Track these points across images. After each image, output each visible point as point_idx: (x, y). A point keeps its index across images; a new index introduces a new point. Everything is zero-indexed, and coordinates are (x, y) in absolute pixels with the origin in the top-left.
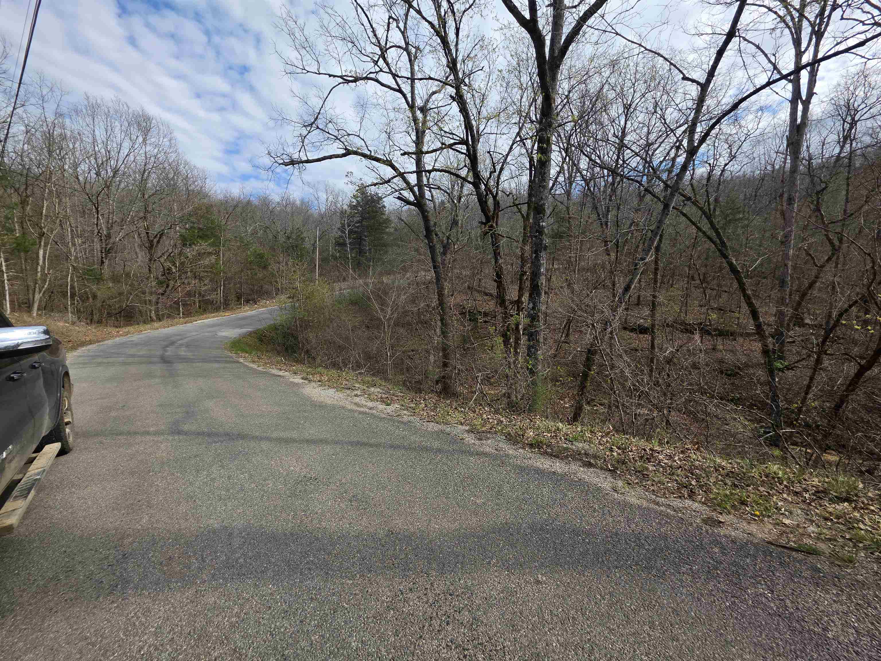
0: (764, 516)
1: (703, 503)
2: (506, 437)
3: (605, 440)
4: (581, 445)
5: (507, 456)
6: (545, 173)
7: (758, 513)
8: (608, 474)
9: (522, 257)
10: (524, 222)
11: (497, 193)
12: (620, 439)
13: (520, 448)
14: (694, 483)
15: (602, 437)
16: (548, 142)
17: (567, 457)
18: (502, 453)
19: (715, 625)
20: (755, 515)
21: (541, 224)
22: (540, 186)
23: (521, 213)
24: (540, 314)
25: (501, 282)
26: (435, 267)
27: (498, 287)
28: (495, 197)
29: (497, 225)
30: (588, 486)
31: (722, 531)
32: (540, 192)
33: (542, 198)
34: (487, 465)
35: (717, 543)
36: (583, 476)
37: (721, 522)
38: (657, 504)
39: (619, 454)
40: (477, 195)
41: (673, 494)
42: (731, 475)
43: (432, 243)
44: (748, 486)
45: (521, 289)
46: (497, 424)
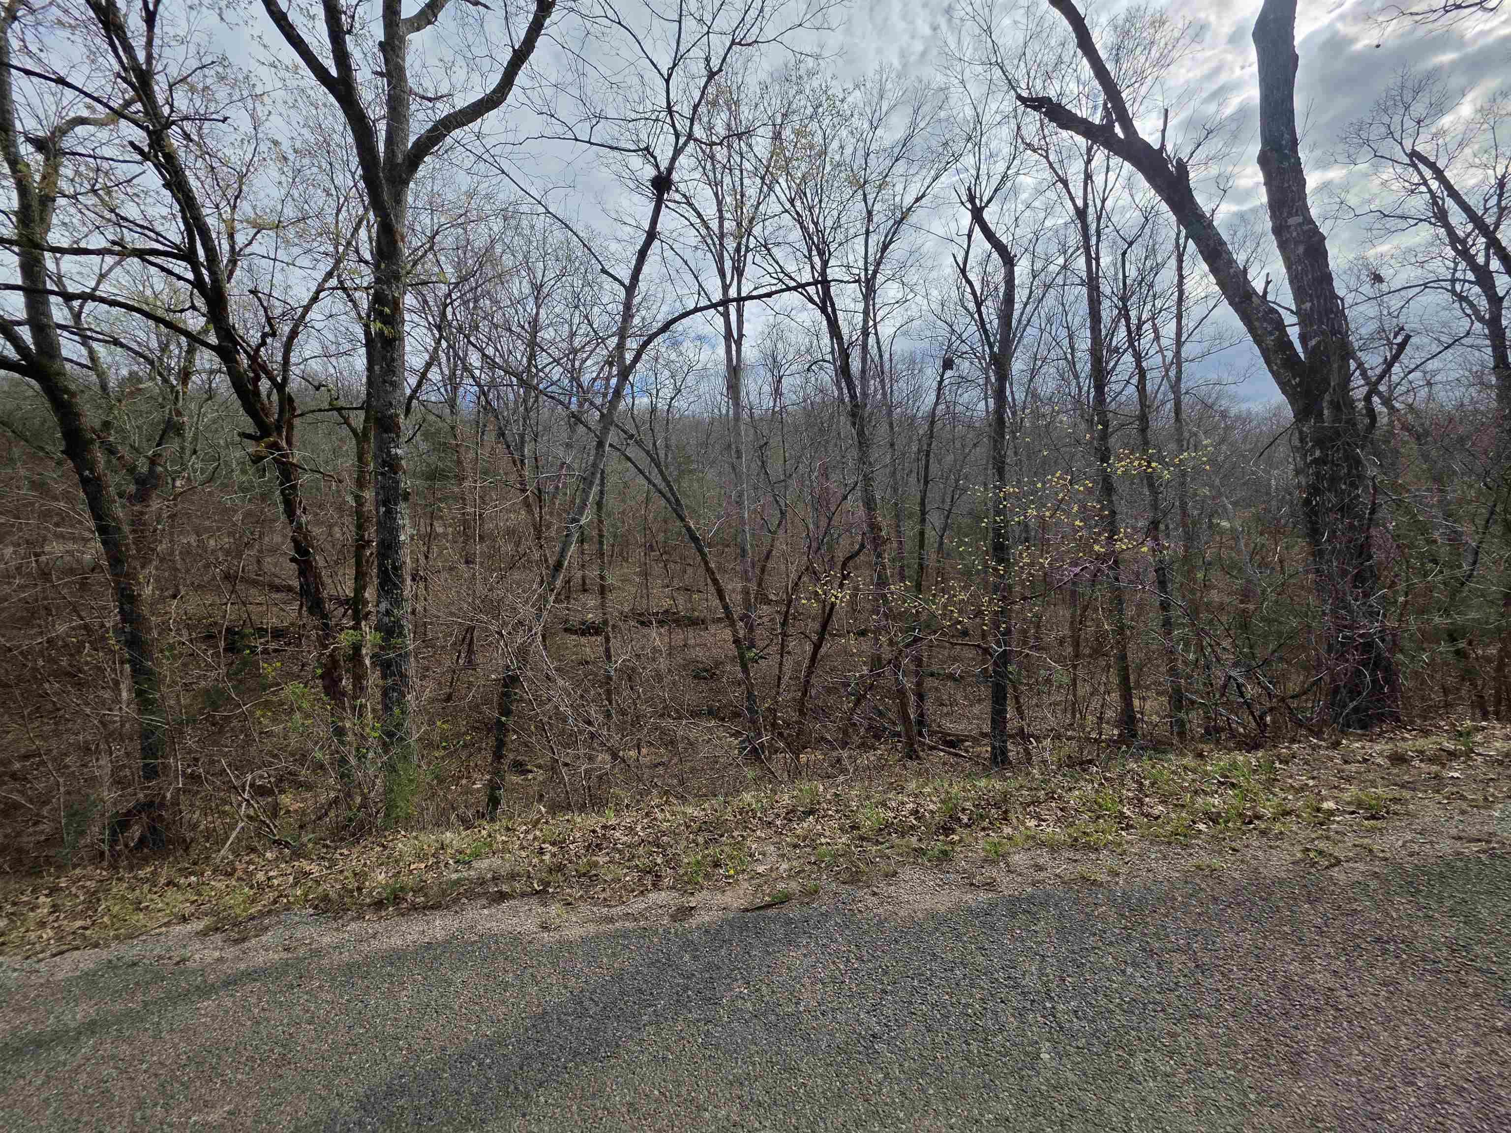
0: (738, 874)
1: (673, 888)
2: (316, 908)
3: (530, 837)
4: (484, 864)
5: (317, 953)
6: (393, 360)
7: (732, 872)
8: (534, 900)
9: (359, 513)
10: (358, 444)
11: (285, 379)
12: (558, 824)
13: (353, 919)
14: (659, 861)
15: (527, 832)
16: (396, 305)
17: (456, 901)
18: (301, 952)
19: (684, 1092)
20: (730, 877)
21: (393, 451)
22: (385, 381)
23: (349, 425)
24: (404, 622)
25: (308, 563)
26: (103, 530)
27: (302, 573)
28: (280, 387)
29: (289, 442)
30: (496, 942)
31: (694, 922)
32: (386, 392)
33: (391, 404)
34: (253, 1000)
35: (688, 945)
36: (488, 926)
37: (692, 908)
38: (611, 920)
39: (554, 855)
40: (230, 372)
41: (633, 891)
42: (704, 826)
43: (92, 471)
44: (722, 836)
45: (360, 577)
46: (295, 884)
